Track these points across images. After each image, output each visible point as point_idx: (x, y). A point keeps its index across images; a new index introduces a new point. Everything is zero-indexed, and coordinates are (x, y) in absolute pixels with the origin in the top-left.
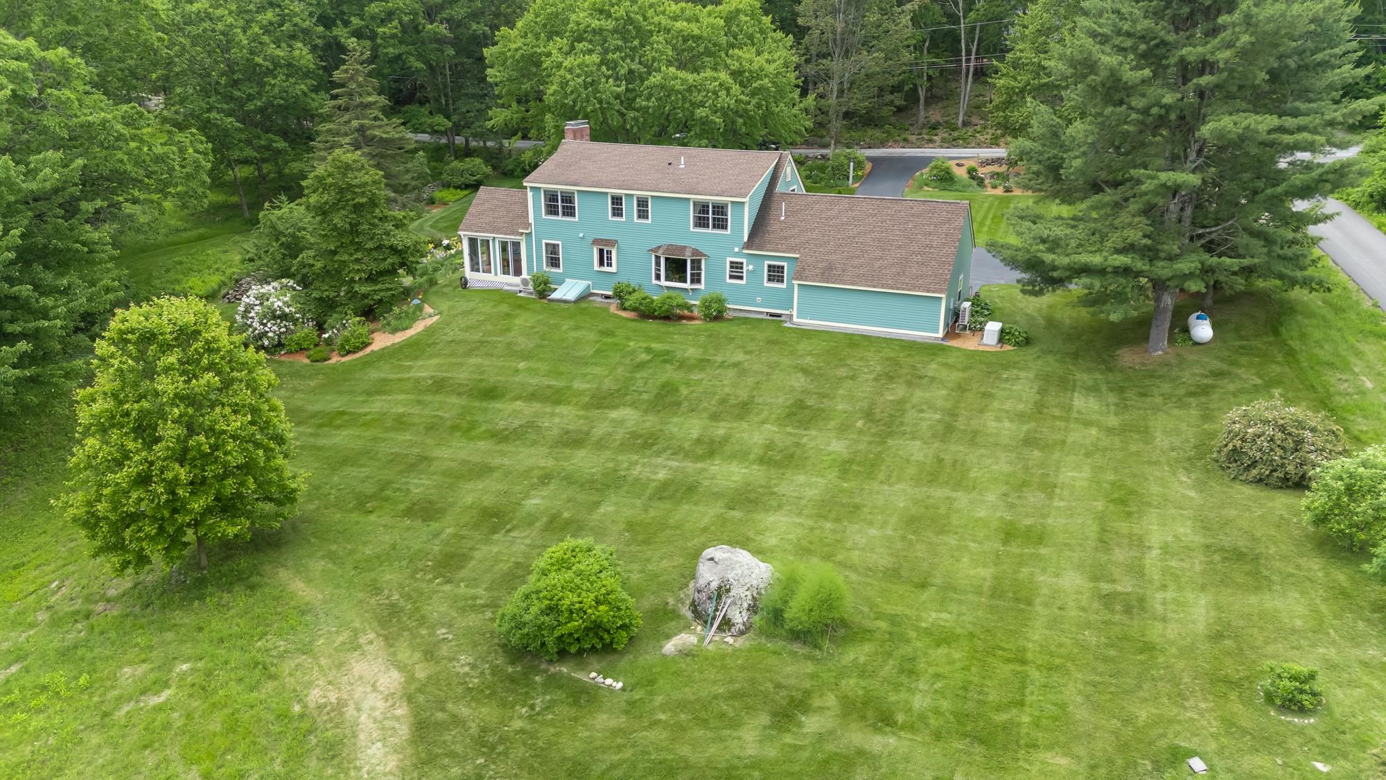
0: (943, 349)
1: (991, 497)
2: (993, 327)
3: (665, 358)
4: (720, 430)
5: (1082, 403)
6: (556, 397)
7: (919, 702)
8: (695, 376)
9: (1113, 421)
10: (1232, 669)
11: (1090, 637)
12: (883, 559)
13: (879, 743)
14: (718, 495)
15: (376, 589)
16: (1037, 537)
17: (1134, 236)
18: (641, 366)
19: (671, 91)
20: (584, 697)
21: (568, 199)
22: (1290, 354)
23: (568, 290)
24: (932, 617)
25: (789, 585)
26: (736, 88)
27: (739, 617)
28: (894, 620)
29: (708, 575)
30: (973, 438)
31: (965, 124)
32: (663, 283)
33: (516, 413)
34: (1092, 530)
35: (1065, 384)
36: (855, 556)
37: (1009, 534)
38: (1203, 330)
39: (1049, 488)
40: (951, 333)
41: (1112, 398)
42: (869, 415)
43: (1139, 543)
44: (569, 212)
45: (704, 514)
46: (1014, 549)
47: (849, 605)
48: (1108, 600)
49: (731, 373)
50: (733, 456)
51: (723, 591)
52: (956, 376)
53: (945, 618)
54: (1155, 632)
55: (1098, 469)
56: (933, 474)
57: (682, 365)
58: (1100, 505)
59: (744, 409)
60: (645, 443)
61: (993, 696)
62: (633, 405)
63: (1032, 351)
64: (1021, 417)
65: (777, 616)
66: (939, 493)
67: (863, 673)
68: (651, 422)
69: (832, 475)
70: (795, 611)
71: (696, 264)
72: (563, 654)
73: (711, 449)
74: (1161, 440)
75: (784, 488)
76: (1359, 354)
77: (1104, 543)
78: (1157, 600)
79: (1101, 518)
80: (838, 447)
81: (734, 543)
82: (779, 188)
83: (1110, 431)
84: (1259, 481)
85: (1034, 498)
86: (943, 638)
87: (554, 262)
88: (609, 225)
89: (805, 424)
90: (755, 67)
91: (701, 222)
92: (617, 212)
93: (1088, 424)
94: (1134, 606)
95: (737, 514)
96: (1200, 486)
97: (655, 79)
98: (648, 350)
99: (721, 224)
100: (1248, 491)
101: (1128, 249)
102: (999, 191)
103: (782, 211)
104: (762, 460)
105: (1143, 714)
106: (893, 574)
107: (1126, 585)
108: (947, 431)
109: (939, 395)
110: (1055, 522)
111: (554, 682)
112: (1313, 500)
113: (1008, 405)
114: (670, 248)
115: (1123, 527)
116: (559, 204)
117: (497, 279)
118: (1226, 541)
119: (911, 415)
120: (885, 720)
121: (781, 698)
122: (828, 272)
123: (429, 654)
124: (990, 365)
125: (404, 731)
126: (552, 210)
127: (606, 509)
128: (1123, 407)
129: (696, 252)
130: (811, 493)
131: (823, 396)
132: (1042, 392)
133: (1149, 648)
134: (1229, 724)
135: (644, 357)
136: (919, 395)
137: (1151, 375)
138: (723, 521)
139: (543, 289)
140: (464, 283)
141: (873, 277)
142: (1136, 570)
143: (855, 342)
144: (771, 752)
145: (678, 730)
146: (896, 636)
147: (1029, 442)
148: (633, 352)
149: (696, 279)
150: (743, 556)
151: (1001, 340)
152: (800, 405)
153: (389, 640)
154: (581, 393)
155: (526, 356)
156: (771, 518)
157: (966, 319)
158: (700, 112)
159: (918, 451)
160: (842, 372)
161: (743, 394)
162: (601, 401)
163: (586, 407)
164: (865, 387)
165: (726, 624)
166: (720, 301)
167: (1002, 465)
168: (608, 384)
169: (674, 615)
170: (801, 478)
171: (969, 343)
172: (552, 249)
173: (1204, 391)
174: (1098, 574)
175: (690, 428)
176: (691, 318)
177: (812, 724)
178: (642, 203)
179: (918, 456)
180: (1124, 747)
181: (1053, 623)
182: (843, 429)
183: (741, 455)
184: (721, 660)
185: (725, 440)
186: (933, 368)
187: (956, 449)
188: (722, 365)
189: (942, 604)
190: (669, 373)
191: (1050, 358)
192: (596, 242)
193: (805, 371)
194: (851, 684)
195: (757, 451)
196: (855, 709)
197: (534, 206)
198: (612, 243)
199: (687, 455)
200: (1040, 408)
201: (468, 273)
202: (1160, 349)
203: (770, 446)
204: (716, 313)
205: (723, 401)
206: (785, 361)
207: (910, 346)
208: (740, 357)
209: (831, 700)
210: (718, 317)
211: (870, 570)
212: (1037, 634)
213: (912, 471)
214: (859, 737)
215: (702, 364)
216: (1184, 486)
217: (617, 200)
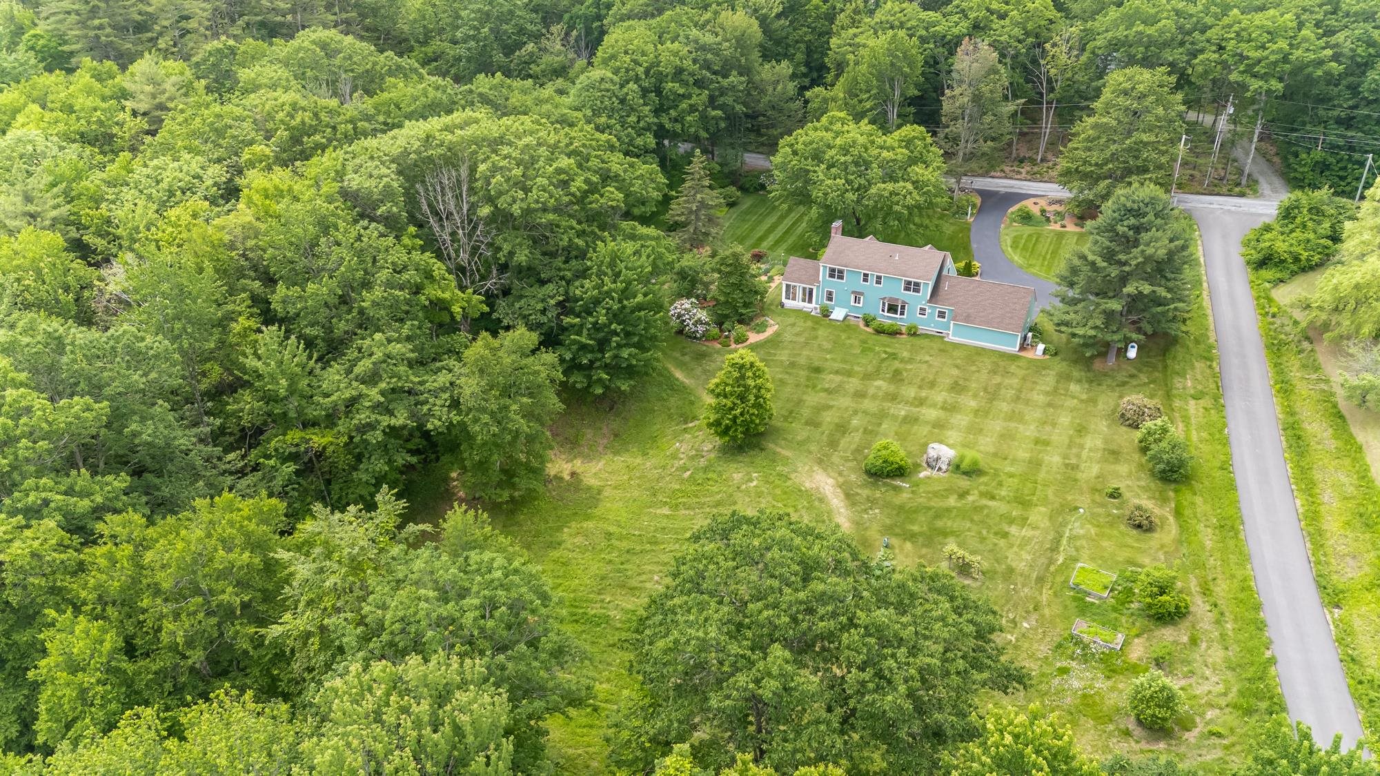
0: (1018, 357)
1: (1032, 427)
2: (1041, 347)
3: (893, 356)
4: (923, 394)
5: (1074, 388)
6: (849, 374)
7: (1003, 493)
8: (909, 367)
9: (1084, 397)
10: (1099, 487)
11: (1059, 477)
12: (992, 449)
13: (991, 503)
14: (927, 423)
15: (810, 452)
16: (1047, 443)
17: (1098, 323)
18: (884, 360)
19: (881, 196)
20: (897, 489)
21: (841, 272)
22: (1165, 367)
23: (838, 314)
24: (1008, 469)
25: (962, 458)
26: (915, 194)
27: (944, 467)
28: (996, 470)
29: (932, 453)
30: (1027, 402)
31: (1042, 160)
32: (886, 314)
33: (831, 381)
34: (1067, 441)
35: (1068, 378)
36: (982, 448)
37: (1037, 442)
38: (1132, 353)
39: (1054, 425)
40: (1022, 348)
41: (1086, 386)
42: (985, 390)
43: (1082, 447)
44: (841, 277)
45: (924, 430)
46: (1038, 447)
47: (982, 465)
48: (1067, 466)
49: (925, 366)
50: (930, 406)
51: (938, 459)
52: (1023, 372)
53: (1012, 470)
54: (1079, 475)
55: (1073, 418)
56: (1011, 417)
57: (902, 361)
58: (1071, 432)
59: (932, 385)
60: (893, 398)
61: (1026, 492)
62: (883, 379)
63: (1058, 358)
64: (1047, 393)
65: (958, 467)
66: (1013, 425)
67: (986, 484)
68: (892, 388)
69: (971, 415)
70: (964, 466)
71: (903, 307)
72: (888, 476)
73: (921, 402)
74: (1100, 406)
75: (952, 421)
76: (1193, 368)
77: (1069, 447)
78: (1083, 466)
79: (1071, 437)
80: (973, 404)
81: (941, 442)
82: (945, 272)
83: (1082, 401)
84: (1130, 425)
85: (1048, 428)
86: (1011, 476)
87: (830, 299)
88: (860, 285)
89: (959, 393)
90: (925, 178)
91: (907, 289)
92: (866, 280)
93: (1074, 397)
94: (1075, 468)
95: (936, 430)
96: (1109, 426)
97: (873, 190)
98: (885, 352)
99: (917, 291)
100: (1125, 429)
101: (1096, 327)
102: (1057, 227)
103: (946, 286)
104: (943, 408)
105: (1070, 498)
106: (995, 455)
107: (1074, 461)
108: (1017, 399)
109: (1015, 381)
110: (1054, 438)
111: (885, 484)
112: (1138, 435)
113: (1043, 388)
114: (891, 299)
115: (1078, 441)
116: (835, 273)
117: (798, 304)
118: (1111, 447)
119: (1003, 391)
120: (993, 498)
121: (961, 491)
122: (968, 319)
123: (840, 474)
124: (1039, 367)
125: (842, 496)
126: (832, 276)
127: (884, 426)
128: (1089, 390)
129: (904, 302)
130: (963, 423)
131: (966, 380)
132: (1058, 382)
133: (1076, 480)
134: (1093, 501)
135: (884, 356)
136: (1007, 381)
137: (1105, 375)
138: (931, 433)
139: (826, 313)
140: (782, 305)
141: (988, 323)
142: (1078, 456)
143: (981, 351)
144: (959, 505)
145: (929, 499)
146: (996, 475)
147: (1050, 405)
148: (878, 353)
149: (902, 313)
150: (944, 447)
151: (1044, 353)
152: (956, 383)
153: (825, 470)
154: (858, 373)
155: (830, 352)
156: (950, 433)
157: (1029, 341)
158: (897, 208)
159: (1005, 407)
160: (974, 368)
161: (931, 377)
162: (867, 377)
163: (863, 379)
164: (984, 376)
165: (940, 469)
166: (915, 327)
167: (1038, 414)
168: (870, 368)
169: (920, 465)
170: (959, 417)
171: (1028, 355)
172: (830, 293)
173: (1124, 384)
174: (1065, 457)
175: (910, 392)
176: (901, 334)
177: (970, 498)
178: (879, 278)
179: (1005, 409)
180: (1062, 506)
181: (1048, 472)
182: (975, 396)
183: (934, 405)
184: (939, 480)
185: (927, 398)
186: (1013, 368)
187: (1020, 407)
188: (920, 362)
189: (1012, 465)
190: (897, 364)
191: (1064, 363)
192: (853, 292)
193: (957, 367)
194: (982, 488)
195: (940, 405)
196: (982, 495)
197: (823, 274)
198: (862, 294)
199: (912, 404)
200: (1056, 390)
201: (784, 300)
202: (1112, 361)
203: (945, 402)
204: (913, 333)
205: (923, 380)
206: (949, 362)
207: (1003, 355)
208: (927, 358)
209: (976, 492)
210: (915, 334)
211: (987, 453)
212: (1042, 475)
213: (1002, 415)
214: (985, 502)
215: (911, 360)
216: (1103, 426)
217: (866, 275)
